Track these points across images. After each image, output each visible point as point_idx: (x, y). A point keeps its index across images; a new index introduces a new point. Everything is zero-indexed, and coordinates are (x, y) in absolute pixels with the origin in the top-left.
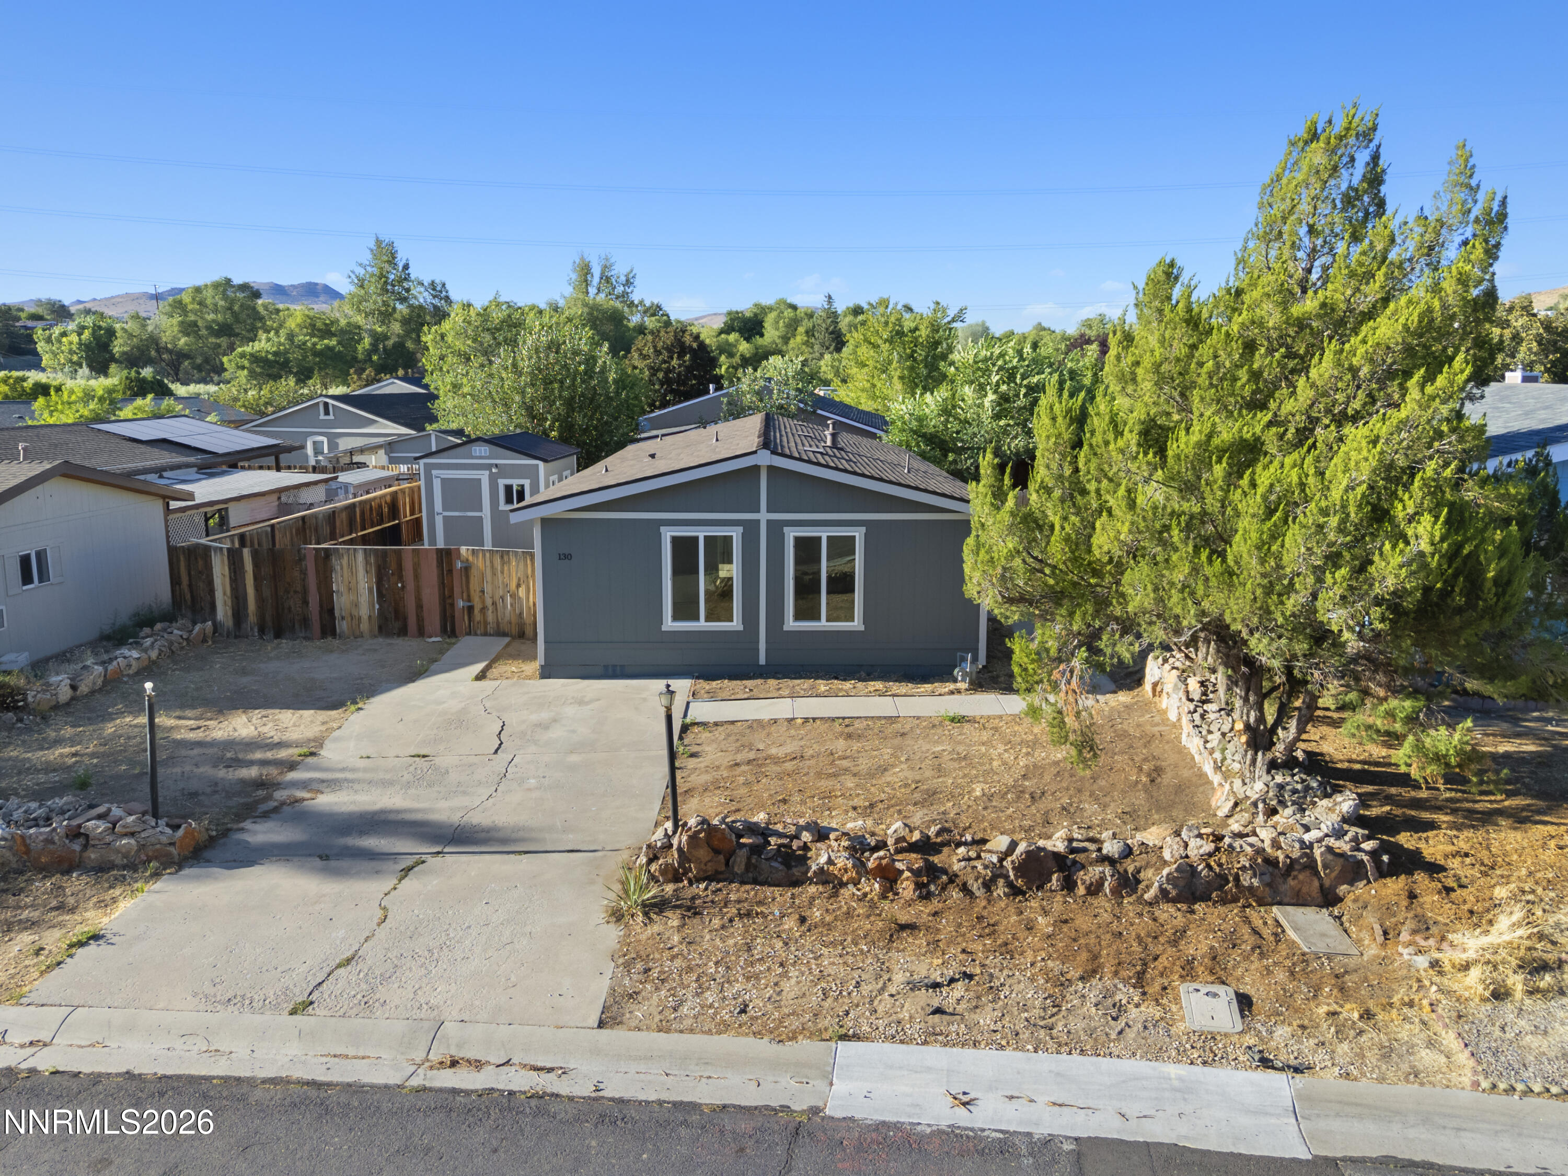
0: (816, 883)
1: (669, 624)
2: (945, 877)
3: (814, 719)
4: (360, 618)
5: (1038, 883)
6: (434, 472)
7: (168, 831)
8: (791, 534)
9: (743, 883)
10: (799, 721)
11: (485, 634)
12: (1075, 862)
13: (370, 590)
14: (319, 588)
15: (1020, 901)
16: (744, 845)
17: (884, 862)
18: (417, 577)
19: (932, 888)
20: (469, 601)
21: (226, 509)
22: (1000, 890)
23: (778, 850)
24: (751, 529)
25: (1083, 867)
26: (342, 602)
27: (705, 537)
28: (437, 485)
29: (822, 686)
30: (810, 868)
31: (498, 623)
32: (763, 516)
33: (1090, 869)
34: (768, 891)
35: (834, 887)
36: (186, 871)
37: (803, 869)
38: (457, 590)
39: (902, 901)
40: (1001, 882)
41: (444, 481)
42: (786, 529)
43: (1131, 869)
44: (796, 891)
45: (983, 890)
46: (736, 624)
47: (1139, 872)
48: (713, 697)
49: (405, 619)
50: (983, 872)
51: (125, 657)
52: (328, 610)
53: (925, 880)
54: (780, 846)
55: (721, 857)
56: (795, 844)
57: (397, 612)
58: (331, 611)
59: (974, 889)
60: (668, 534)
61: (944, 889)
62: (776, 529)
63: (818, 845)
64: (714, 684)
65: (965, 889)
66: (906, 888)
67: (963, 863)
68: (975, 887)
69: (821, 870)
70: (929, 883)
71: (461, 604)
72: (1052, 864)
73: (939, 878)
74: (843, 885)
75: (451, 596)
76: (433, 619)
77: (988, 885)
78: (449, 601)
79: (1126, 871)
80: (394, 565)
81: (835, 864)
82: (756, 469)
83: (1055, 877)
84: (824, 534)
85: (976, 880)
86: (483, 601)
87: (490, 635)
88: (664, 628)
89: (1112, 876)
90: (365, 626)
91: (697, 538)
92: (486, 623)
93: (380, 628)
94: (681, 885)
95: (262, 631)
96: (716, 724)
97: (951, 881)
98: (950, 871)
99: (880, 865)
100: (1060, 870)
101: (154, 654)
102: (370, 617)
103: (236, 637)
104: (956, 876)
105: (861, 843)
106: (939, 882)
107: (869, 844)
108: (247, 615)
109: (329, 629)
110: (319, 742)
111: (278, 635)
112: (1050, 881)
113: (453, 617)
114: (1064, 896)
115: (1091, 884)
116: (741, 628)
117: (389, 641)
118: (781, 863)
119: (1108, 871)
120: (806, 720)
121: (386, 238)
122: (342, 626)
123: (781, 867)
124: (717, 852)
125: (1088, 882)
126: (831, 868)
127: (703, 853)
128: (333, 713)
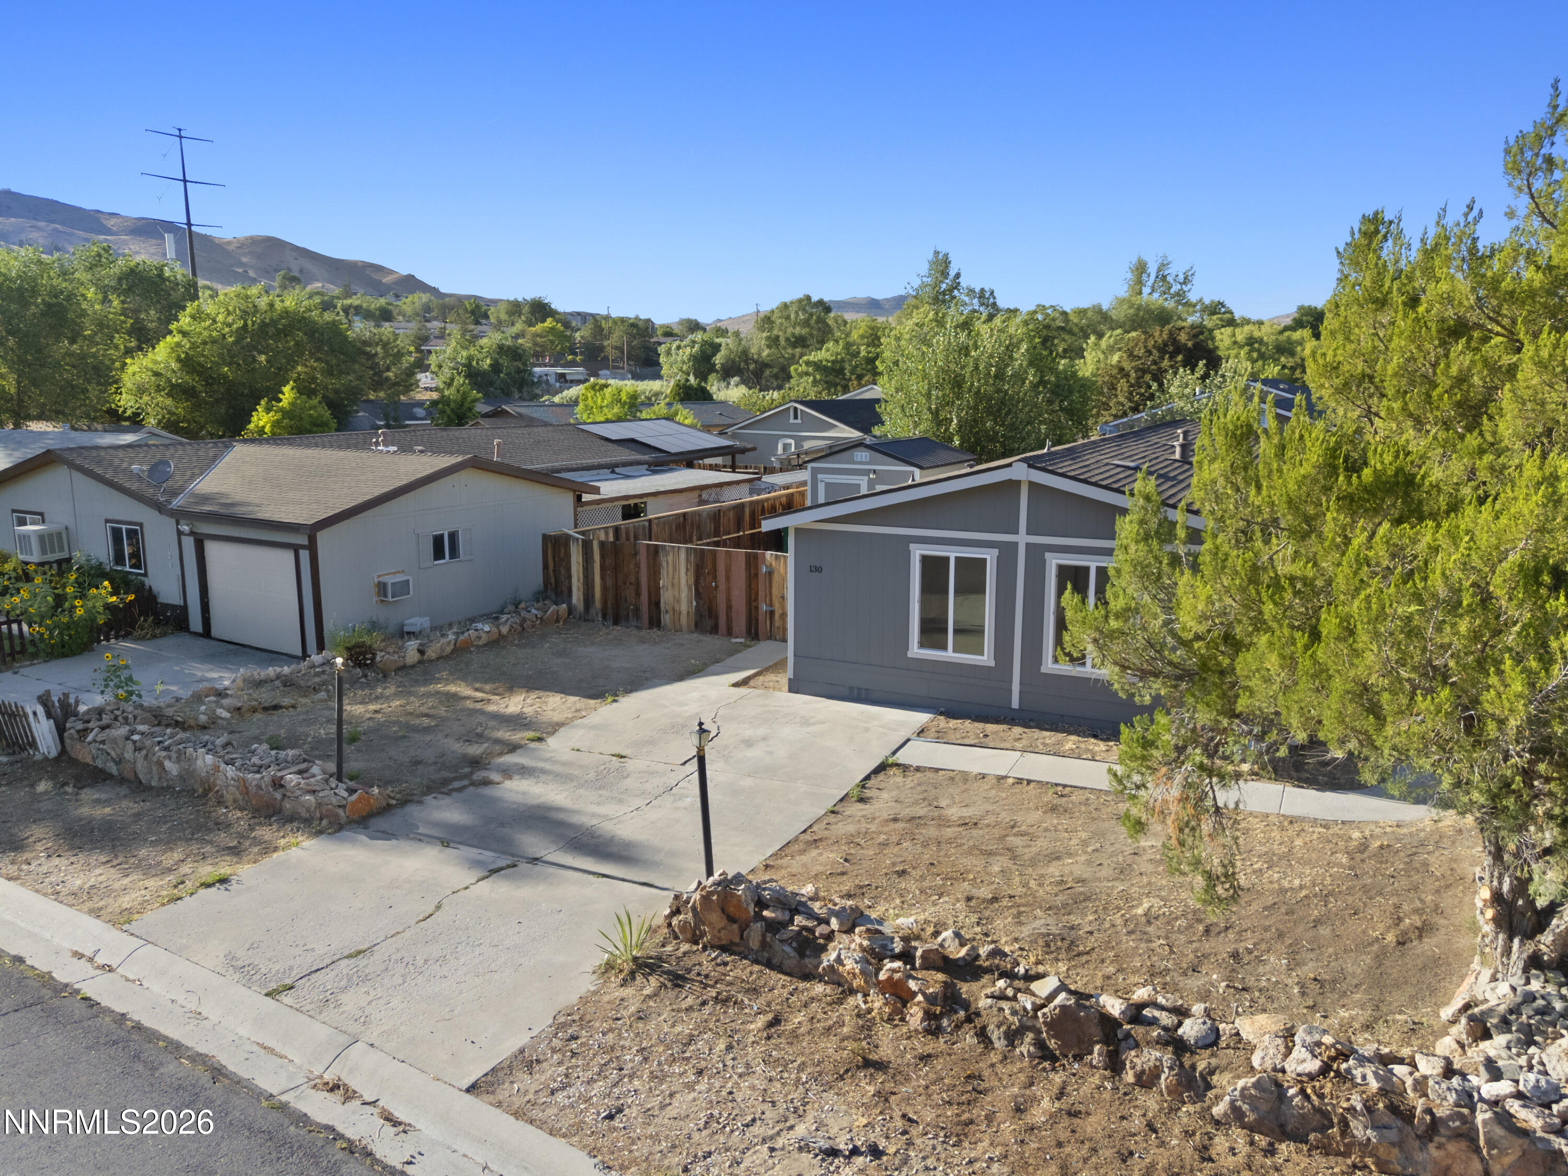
0: (826, 983)
1: (915, 650)
2: (962, 1013)
3: (1029, 782)
4: (680, 613)
5: (1077, 1051)
6: (820, 476)
7: (345, 794)
8: (1053, 562)
9: (756, 962)
10: (1011, 781)
12: (1128, 1035)
13: (689, 588)
14: (649, 581)
15: (1044, 1069)
16: (764, 919)
17: (897, 976)
18: (728, 578)
19: (945, 1022)
20: (771, 605)
21: (645, 503)
22: (1026, 1047)
23: (799, 933)
24: (1007, 553)
25: (1137, 1046)
26: (666, 597)
27: (957, 558)
28: (821, 488)
29: (1071, 742)
30: (821, 962)
32: (1022, 538)
33: (1146, 1050)
34: (775, 977)
35: (843, 992)
36: (345, 833)
37: (815, 962)
38: (761, 594)
39: (905, 1029)
40: (1029, 1037)
41: (828, 485)
42: (1048, 555)
43: (1201, 1066)
44: (802, 985)
45: (1004, 1042)
46: (986, 658)
47: (1212, 1073)
48: (941, 737)
49: (717, 617)
50: (1010, 1018)
51: (476, 630)
52: (655, 604)
53: (938, 1010)
54: (804, 928)
55: (735, 926)
56: (821, 930)
57: (710, 610)
58: (658, 604)
59: (994, 1037)
60: (917, 552)
61: (958, 1027)
62: (1036, 555)
63: (844, 936)
64: (953, 723)
65: (983, 1035)
66: (915, 1015)
67: (989, 1001)
68: (996, 1035)
69: (831, 967)
70: (942, 1015)
71: (764, 607)
72: (1096, 1032)
73: (956, 1012)
74: (852, 992)
75: (756, 600)
76: (740, 623)
77: (1013, 1037)
78: (754, 604)
79: (1193, 1067)
80: (710, 566)
81: (844, 966)
82: (1013, 486)
83: (1097, 1048)
84: (1092, 563)
85: (999, 1027)
86: (783, 607)
88: (910, 655)
89: (1171, 1068)
90: (684, 620)
91: (948, 559)
93: (696, 624)
94: (695, 948)
95: (604, 617)
96: (918, 769)
97: (969, 1020)
98: (973, 1006)
99: (890, 979)
100: (1106, 1041)
101: (505, 630)
102: (688, 612)
103: (586, 620)
104: (978, 1014)
105: (884, 947)
106: (955, 1017)
107: (893, 950)
108: (594, 602)
109: (655, 622)
110: (555, 728)
111: (616, 622)
112: (1091, 1053)
113: (757, 620)
114: (1105, 1078)
115: (1143, 1072)
116: (992, 663)
117: (701, 637)
118: (794, 949)
119: (1167, 1057)
120: (1019, 781)
121: (943, 250)
122: (666, 619)
123: (793, 954)
124: (732, 920)
125: (1138, 1068)
126: (841, 968)
127: (716, 918)
128: (592, 702)
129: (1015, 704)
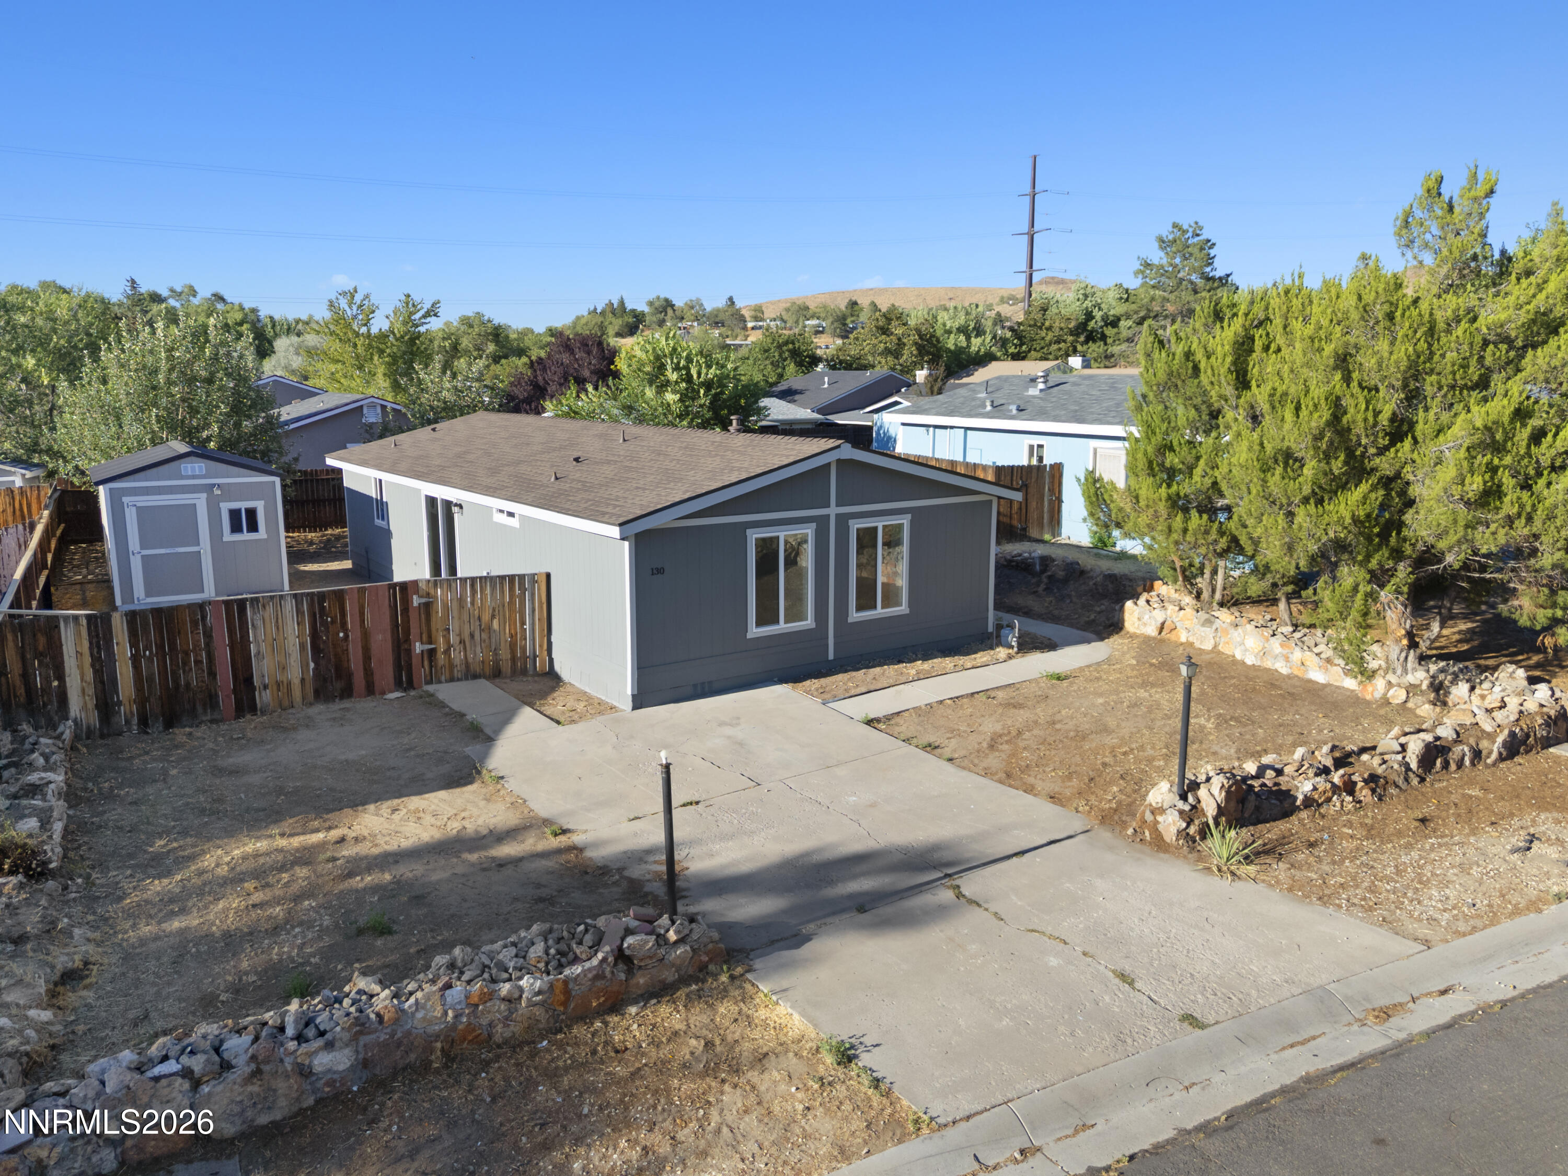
1: (754, 631)
4: (289, 684)
5: (1429, 769)
6: (126, 500)
8: (855, 527)
9: (1253, 824)
11: (452, 679)
13: (302, 646)
14: (232, 652)
18: (363, 622)
20: (430, 643)
24: (822, 523)
25: (1450, 749)
26: (263, 667)
31: (467, 665)
32: (833, 511)
38: (414, 632)
41: (141, 511)
42: (851, 522)
44: (1294, 819)
46: (809, 623)
49: (350, 675)
52: (241, 681)
57: (338, 668)
58: (249, 680)
60: (753, 537)
62: (843, 520)
65: (1396, 785)
69: (1305, 797)
70: (1376, 787)
71: (418, 647)
74: (1319, 806)
75: (407, 640)
76: (385, 671)
78: (404, 646)
80: (331, 613)
83: (1438, 761)
84: (879, 524)
86: (447, 641)
87: (459, 680)
88: (748, 637)
89: (1470, 751)
90: (296, 693)
91: (778, 539)
92: (452, 666)
93: (317, 692)
95: (144, 722)
100: (1440, 755)
102: (303, 680)
103: (102, 736)
104: (1385, 777)
106: (1380, 784)
108: (119, 704)
109: (246, 705)
111: (170, 725)
112: (1435, 765)
113: (410, 665)
116: (813, 625)
117: (326, 707)
119: (1466, 748)
122: (264, 698)
123: (1278, 803)
124: (1238, 801)
129: (831, 656)
